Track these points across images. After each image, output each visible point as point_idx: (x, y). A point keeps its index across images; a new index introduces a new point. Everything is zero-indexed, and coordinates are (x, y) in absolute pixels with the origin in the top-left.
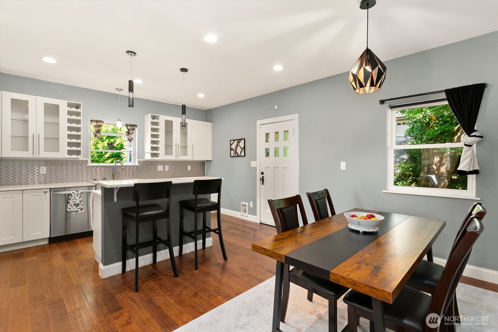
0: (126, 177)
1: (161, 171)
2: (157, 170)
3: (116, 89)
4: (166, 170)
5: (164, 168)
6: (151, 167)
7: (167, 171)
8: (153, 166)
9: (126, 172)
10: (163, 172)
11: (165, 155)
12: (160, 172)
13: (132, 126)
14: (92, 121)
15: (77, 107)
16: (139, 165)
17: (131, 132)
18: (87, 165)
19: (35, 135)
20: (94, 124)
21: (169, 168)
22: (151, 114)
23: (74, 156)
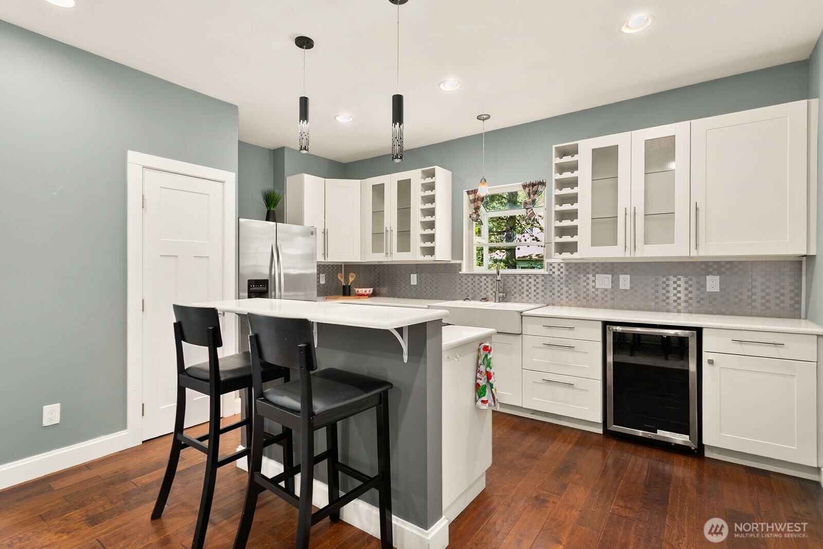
1: (606, 290)
2: (594, 287)
4: (622, 287)
5: (615, 282)
6: (579, 278)
7: (626, 290)
8: (585, 276)
9: (523, 288)
10: (613, 293)
11: (592, 246)
12: (602, 293)
14: (468, 193)
15: (432, 174)
16: (547, 273)
17: (531, 200)
18: (460, 273)
19: (388, 229)
20: (472, 197)
21: (631, 282)
22: (554, 146)
23: (428, 259)
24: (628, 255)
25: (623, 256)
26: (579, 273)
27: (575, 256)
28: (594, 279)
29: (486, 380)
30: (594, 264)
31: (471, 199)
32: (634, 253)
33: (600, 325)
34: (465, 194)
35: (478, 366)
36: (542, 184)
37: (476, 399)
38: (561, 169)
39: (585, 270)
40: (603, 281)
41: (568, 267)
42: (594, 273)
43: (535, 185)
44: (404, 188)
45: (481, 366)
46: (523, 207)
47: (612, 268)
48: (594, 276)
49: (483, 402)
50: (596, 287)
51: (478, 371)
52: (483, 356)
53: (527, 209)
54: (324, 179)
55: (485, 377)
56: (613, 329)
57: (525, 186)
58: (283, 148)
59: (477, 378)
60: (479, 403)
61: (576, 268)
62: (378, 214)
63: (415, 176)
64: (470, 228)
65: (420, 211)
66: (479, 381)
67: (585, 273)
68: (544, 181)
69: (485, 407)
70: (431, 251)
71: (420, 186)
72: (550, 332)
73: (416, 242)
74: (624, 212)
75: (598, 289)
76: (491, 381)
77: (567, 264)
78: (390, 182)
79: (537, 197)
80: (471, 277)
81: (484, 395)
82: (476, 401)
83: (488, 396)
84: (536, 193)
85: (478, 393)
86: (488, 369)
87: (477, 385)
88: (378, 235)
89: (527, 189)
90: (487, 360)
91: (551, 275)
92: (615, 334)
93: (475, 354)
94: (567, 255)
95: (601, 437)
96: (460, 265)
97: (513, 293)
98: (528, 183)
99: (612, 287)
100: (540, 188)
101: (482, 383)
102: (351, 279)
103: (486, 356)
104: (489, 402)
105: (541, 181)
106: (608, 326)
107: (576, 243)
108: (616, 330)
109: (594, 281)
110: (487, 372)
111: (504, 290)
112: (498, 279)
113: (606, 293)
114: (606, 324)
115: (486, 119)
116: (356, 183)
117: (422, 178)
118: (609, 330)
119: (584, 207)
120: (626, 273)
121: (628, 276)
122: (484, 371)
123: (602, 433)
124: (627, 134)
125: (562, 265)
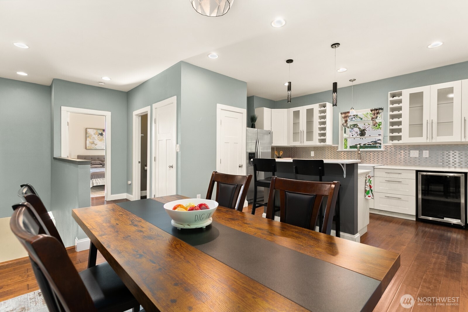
0: (371, 162)
1: (416, 158)
2: (409, 156)
3: (350, 81)
4: (424, 156)
5: (421, 154)
6: (401, 152)
7: (426, 158)
9: (371, 157)
10: (419, 159)
11: (409, 137)
12: (414, 159)
13: (376, 110)
14: (341, 114)
15: (324, 106)
16: (384, 150)
17: (375, 116)
18: (337, 150)
19: (302, 131)
20: (343, 115)
21: (429, 154)
22: (389, 93)
23: (322, 144)
24: (428, 141)
25: (426, 142)
26: (401, 150)
27: (400, 142)
28: (409, 152)
29: (369, 188)
30: (409, 146)
31: (343, 116)
32: (432, 140)
33: (415, 172)
34: (340, 114)
35: (366, 183)
36: (382, 109)
37: (365, 195)
38: (393, 103)
39: (404, 149)
40: (414, 154)
41: (395, 147)
42: (409, 150)
43: (377, 110)
44: (310, 113)
45: (367, 183)
46: (371, 119)
47: (419, 147)
48: (409, 151)
49: (369, 196)
50: (411, 156)
51: (366, 185)
52: (368, 179)
53: (373, 121)
54: (271, 109)
55: (369, 187)
56: (421, 174)
57: (372, 111)
58: (253, 96)
59: (365, 188)
60: (367, 197)
61: (400, 147)
62: (296, 124)
63: (316, 107)
64: (342, 130)
65: (318, 123)
66: (366, 189)
67: (404, 150)
68: (382, 108)
69: (370, 198)
70: (324, 141)
71: (318, 111)
72: (388, 175)
73: (316, 137)
74: (427, 122)
75: (411, 157)
76: (371, 189)
77: (395, 146)
78: (303, 110)
79: (379, 115)
80: (343, 153)
81: (369, 194)
82: (365, 196)
83: (370, 195)
84: (378, 113)
85: (366, 193)
86: (370, 184)
87: (366, 190)
88: (296, 134)
89: (373, 112)
90: (370, 181)
91: (386, 151)
92: (422, 176)
93: (365, 179)
94: (396, 142)
95: (415, 222)
96: (337, 147)
97: (365, 159)
98: (373, 109)
99: (419, 156)
100: (380, 111)
101: (368, 189)
102: (281, 154)
103: (369, 179)
104: (371, 196)
105: (381, 108)
106: (419, 172)
107: (401, 136)
108: (423, 174)
109: (409, 154)
110: (370, 185)
111: (360, 158)
112: (359, 153)
113: (416, 159)
114: (417, 172)
115: (354, 81)
116: (285, 110)
117: (319, 108)
118: (420, 174)
119: (405, 120)
120: (426, 150)
121: (428, 151)
122: (369, 185)
123: (415, 220)
124: (428, 86)
125: (392, 146)
